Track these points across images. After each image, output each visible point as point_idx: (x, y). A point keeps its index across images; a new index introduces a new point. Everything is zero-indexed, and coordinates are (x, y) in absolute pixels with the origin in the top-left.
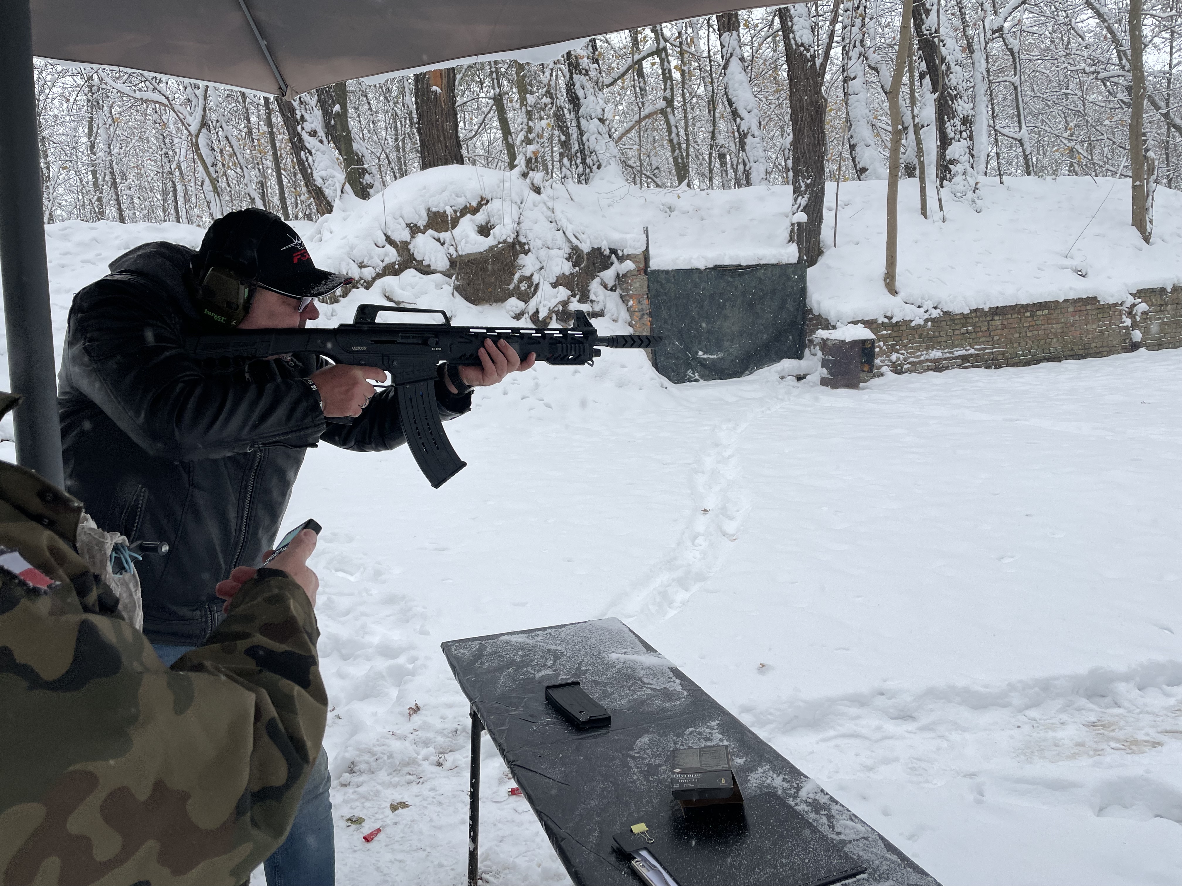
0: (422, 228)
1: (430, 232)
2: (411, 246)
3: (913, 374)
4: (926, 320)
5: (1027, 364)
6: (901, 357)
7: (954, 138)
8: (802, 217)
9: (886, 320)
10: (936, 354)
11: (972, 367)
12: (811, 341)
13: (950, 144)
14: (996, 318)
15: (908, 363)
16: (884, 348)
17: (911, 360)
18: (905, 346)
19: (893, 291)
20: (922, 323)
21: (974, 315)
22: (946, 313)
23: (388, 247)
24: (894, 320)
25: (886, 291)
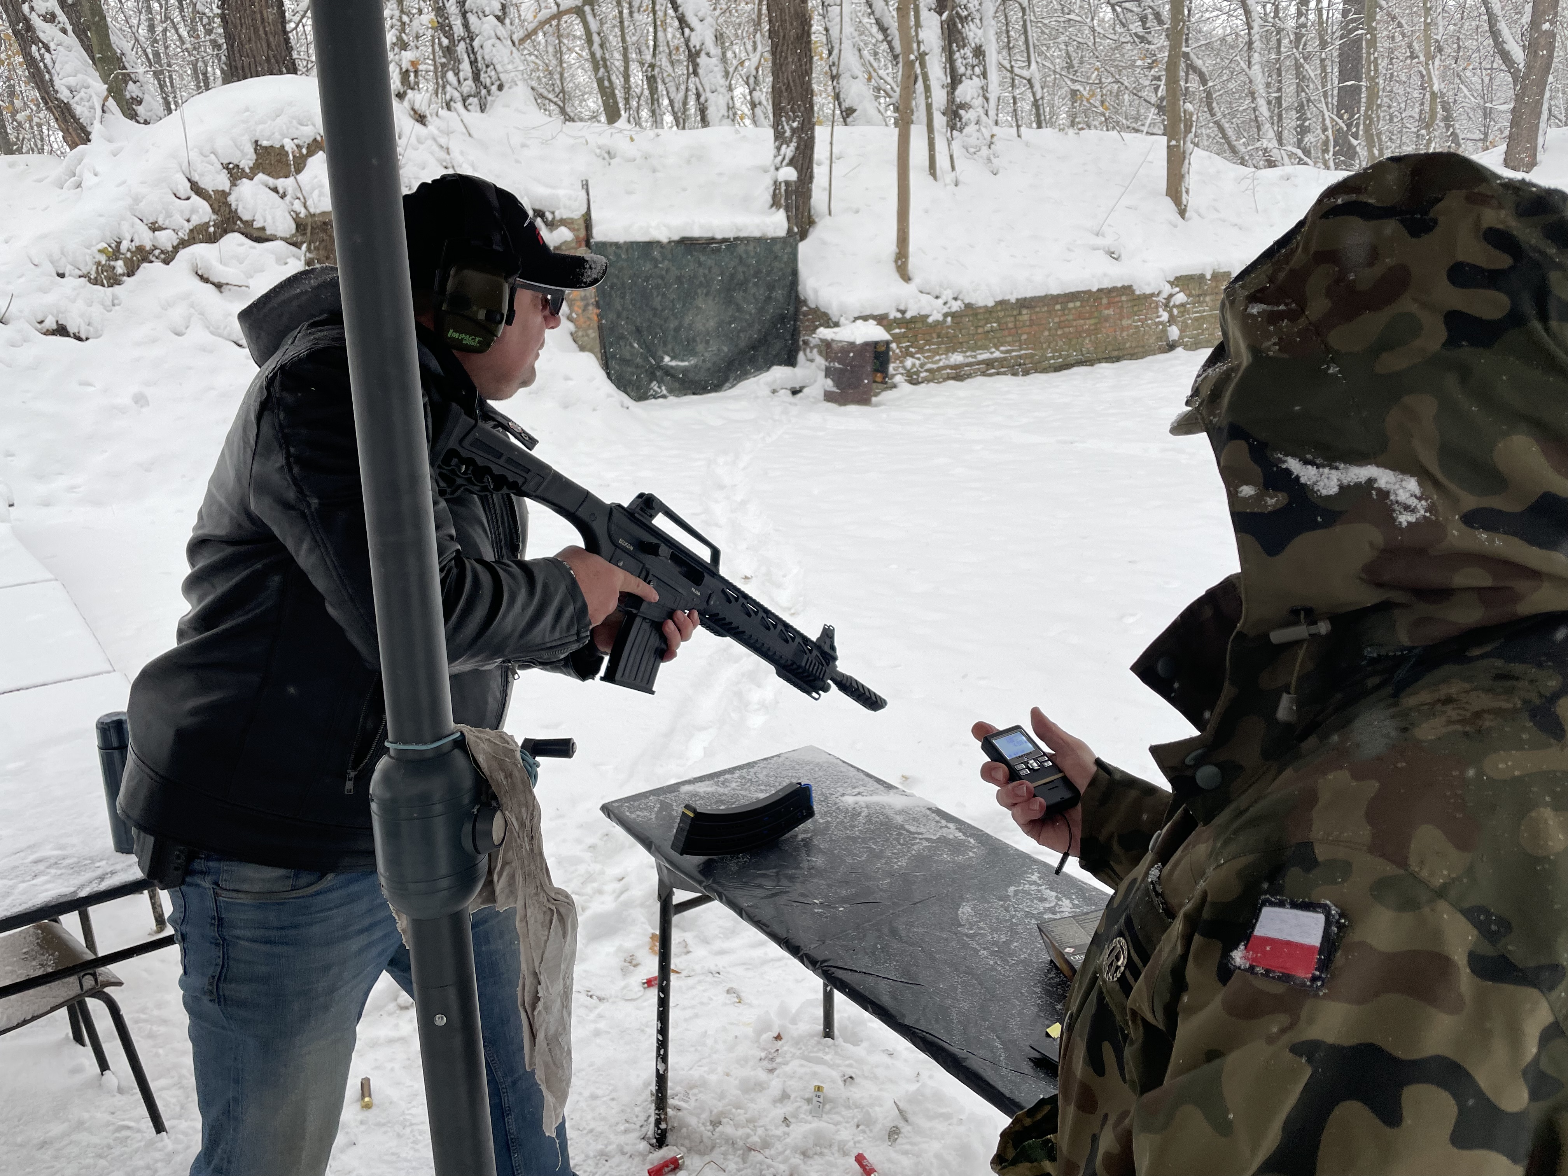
0: (247, 170)
1: (261, 177)
2: (231, 199)
3: (931, 384)
4: (946, 315)
5: (1058, 369)
6: (917, 362)
7: (964, 75)
8: (790, 174)
9: (899, 315)
10: (957, 358)
11: (998, 374)
12: (806, 343)
13: (961, 82)
14: (1024, 311)
15: (927, 371)
16: (897, 351)
17: (929, 366)
18: (921, 350)
19: (906, 277)
20: (940, 318)
21: (999, 308)
22: (968, 306)
23: (195, 198)
24: (908, 315)
25: (896, 276)
